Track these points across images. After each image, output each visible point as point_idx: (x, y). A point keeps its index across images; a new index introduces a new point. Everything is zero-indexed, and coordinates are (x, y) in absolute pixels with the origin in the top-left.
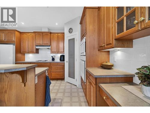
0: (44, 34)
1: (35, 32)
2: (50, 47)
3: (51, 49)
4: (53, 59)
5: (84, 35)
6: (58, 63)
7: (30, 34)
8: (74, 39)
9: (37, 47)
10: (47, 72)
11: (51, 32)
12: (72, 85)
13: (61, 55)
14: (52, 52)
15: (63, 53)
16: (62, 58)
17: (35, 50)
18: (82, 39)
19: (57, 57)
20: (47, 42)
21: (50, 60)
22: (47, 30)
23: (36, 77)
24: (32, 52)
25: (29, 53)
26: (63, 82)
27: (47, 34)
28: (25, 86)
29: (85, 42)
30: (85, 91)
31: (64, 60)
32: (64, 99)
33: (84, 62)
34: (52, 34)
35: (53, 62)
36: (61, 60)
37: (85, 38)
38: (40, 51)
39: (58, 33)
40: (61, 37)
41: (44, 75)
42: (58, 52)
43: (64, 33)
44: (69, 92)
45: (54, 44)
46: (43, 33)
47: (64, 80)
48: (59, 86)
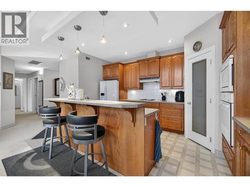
0: (150, 61)
1: (138, 61)
2: (158, 80)
3: (161, 83)
4: (164, 98)
5: (229, 51)
6: (171, 104)
7: (133, 64)
8: (205, 61)
9: (141, 81)
10: (156, 115)
11: (160, 57)
12: (201, 147)
13: (177, 91)
14: (162, 87)
15: (181, 87)
16: (180, 97)
17: (138, 86)
18: (224, 58)
19: (170, 94)
20: (154, 71)
21: (159, 99)
22: (154, 55)
23: (146, 118)
24: (135, 88)
25: (131, 89)
26: (180, 137)
27: (155, 61)
28: (134, 126)
29: (233, 65)
30: (231, 165)
31: (183, 100)
32: (183, 162)
33: (229, 106)
34: (162, 60)
35: (164, 102)
36: (177, 99)
37: (232, 56)
38: (144, 86)
39: (172, 56)
40: (178, 61)
41: (153, 119)
42: (172, 87)
43: (183, 53)
44: (193, 157)
45: (165, 74)
46: (148, 60)
47: (183, 134)
48: (175, 142)
